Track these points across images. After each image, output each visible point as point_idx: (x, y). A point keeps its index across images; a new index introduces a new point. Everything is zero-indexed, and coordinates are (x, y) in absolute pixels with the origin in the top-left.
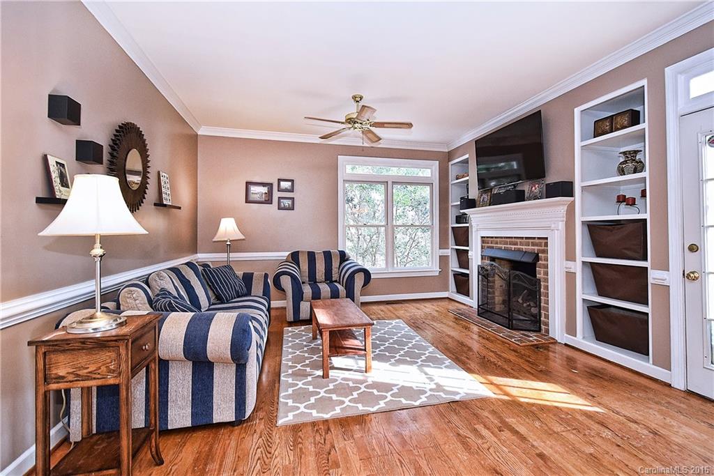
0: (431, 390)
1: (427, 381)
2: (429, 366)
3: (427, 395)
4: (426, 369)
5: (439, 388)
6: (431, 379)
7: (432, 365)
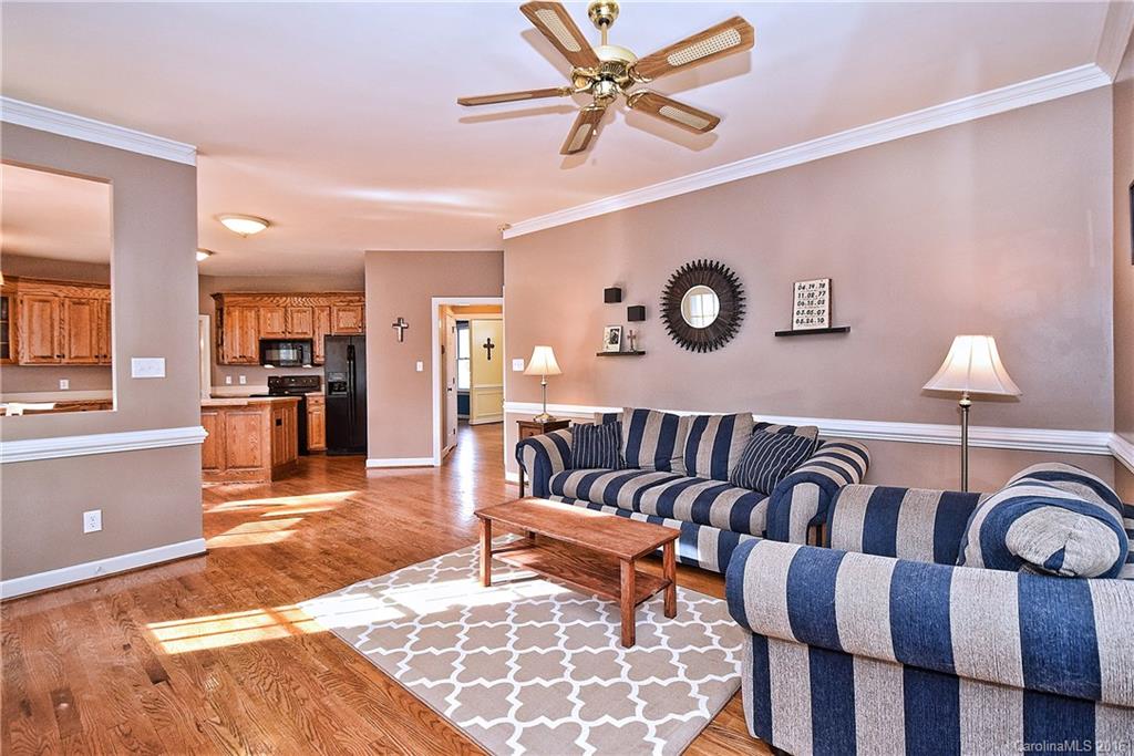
0: (388, 587)
1: (393, 597)
2: (398, 621)
3: (391, 581)
4: (401, 615)
5: (374, 592)
6: (388, 600)
7: (392, 624)
